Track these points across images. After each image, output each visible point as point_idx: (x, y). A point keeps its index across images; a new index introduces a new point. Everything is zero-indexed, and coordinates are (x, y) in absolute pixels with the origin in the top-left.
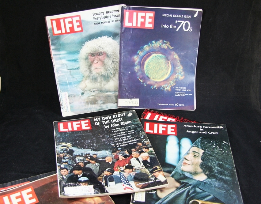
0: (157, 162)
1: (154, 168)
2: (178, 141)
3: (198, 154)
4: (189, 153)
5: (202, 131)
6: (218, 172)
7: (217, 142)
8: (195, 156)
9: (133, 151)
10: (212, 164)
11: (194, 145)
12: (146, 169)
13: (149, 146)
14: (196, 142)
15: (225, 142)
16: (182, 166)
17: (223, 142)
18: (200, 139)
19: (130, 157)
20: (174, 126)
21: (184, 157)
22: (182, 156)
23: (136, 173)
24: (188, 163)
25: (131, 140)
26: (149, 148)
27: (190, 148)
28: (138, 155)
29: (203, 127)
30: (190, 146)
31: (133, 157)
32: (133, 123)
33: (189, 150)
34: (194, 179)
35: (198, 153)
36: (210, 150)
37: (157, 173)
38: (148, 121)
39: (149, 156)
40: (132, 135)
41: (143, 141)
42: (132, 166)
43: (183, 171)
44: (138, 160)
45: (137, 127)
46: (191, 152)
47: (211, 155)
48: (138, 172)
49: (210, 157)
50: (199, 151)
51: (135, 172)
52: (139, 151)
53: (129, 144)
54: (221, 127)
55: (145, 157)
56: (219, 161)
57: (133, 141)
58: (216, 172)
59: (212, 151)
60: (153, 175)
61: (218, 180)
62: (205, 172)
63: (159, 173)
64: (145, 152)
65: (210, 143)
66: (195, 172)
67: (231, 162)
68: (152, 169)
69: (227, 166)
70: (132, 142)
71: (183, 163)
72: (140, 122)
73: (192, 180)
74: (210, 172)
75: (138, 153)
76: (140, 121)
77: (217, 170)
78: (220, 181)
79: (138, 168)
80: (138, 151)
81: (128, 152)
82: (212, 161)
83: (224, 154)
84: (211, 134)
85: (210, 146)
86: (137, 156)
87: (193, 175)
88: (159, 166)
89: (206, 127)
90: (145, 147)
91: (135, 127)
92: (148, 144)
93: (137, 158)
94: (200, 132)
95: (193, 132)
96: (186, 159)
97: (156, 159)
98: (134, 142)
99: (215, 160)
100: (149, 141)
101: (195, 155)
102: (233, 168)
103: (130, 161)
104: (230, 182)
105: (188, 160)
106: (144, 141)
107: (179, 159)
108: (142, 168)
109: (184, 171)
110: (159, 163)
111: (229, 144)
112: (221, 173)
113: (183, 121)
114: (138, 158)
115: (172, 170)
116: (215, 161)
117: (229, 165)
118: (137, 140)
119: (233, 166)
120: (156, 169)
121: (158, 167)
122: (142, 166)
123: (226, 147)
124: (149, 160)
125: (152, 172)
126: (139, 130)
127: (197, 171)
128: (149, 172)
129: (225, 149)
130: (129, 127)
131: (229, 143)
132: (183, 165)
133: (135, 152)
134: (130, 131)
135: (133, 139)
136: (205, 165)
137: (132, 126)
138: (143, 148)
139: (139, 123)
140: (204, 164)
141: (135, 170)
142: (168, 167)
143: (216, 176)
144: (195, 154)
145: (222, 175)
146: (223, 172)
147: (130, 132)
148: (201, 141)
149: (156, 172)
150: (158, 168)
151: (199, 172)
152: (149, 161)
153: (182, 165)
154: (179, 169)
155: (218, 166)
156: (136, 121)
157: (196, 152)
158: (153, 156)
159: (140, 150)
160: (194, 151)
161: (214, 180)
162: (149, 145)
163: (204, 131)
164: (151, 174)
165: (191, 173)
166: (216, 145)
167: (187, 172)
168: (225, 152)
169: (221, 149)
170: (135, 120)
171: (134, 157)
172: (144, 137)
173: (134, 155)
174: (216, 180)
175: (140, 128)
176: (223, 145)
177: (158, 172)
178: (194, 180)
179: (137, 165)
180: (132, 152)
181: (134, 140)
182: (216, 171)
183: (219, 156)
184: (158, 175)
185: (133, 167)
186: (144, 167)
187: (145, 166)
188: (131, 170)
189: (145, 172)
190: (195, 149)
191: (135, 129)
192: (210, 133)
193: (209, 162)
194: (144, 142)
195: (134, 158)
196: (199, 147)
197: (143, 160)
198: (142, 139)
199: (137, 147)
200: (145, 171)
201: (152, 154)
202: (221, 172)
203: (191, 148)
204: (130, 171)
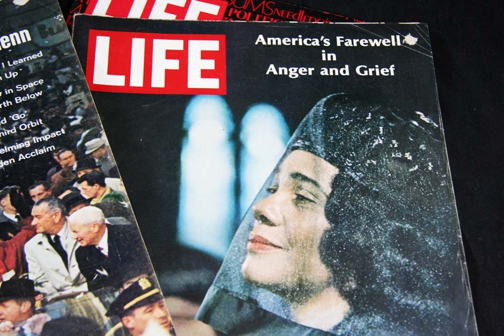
0: (141, 254)
1: (126, 286)
2: (232, 126)
3: (314, 189)
4: (277, 186)
5: (329, 64)
6: (393, 279)
7: (392, 119)
8: (300, 198)
9: (36, 200)
10: (369, 237)
11: (297, 139)
12: (91, 295)
13: (105, 168)
14: (305, 125)
15: (423, 117)
16: (249, 257)
17: (417, 118)
18: (319, 107)
19: (23, 232)
20: (213, 45)
21: (254, 208)
22: (247, 202)
23: (49, 319)
24: (271, 239)
25: (28, 133)
26: (108, 181)
27: (281, 160)
28: (57, 220)
29: (333, 42)
30: (282, 149)
31: (36, 233)
32: (39, 40)
33: (277, 170)
34: (295, 324)
35: (315, 183)
36: (363, 162)
37: (139, 312)
38: (103, 25)
39: (107, 221)
40: (34, 109)
41: (79, 143)
42: (31, 284)
43: (249, 283)
44: (57, 245)
45: (55, 63)
46: (284, 178)
47: (365, 191)
48: (57, 315)
49: (363, 201)
50: (316, 173)
51: (42, 315)
52: (61, 197)
53: (21, 157)
54: (411, 40)
55: (86, 230)
56: (401, 220)
57: (36, 140)
58: (385, 280)
59: (371, 164)
60: (120, 325)
61: (395, 320)
62: (343, 282)
63: (148, 315)
64: (87, 202)
65: (364, 124)
66: (300, 285)
67: (445, 219)
68: (117, 294)
69: (430, 242)
70: (34, 146)
71: (253, 241)
72: (66, 35)
73: (287, 328)
74: (363, 280)
75: (58, 210)
76: (67, 31)
77: (393, 266)
78: (402, 324)
79: (57, 294)
80: (57, 193)
81: (13, 204)
82: (371, 221)
83: (418, 178)
84: (368, 76)
85: (365, 139)
86: (54, 224)
87: (292, 300)
88: (150, 274)
89: (349, 43)
90: (89, 171)
91: (47, 65)
92: (100, 158)
93: (53, 237)
94: (324, 72)
95: (293, 73)
96: (264, 220)
97: (135, 235)
98: (40, 145)
99: (383, 215)
100: (104, 139)
101: (301, 193)
102: (454, 249)
103: (23, 255)
104: (442, 326)
105: (272, 225)
106: (88, 138)
107: (236, 224)
108: (76, 289)
109: (256, 283)
110: (146, 260)
111: (441, 124)
112: (408, 282)
113: (253, 18)
114: (57, 238)
115: (205, 282)
116: (381, 221)
117: (438, 236)
118: (54, 135)
119: (455, 238)
120: (136, 290)
121: (144, 283)
122: (76, 283)
123: (429, 144)
124: (103, 244)
125: (116, 311)
126: (62, 80)
127: (310, 277)
128: (103, 311)
129: (424, 153)
130: (21, 61)
131: (440, 120)
132: (253, 252)
133: (44, 206)
134: (24, 88)
135: (38, 131)
136: (340, 244)
137: (34, 57)
138: (80, 181)
139: (64, 43)
140: (339, 236)
141: (44, 303)
142: (189, 268)
143: (385, 297)
144: (300, 188)
145: (411, 291)
146: (414, 274)
147: (22, 94)
148: (327, 115)
149: (132, 308)
150: (144, 288)
151: (317, 281)
152: (105, 252)
153: (246, 253)
154: (233, 274)
155: (394, 246)
156: (51, 32)
157: (305, 178)
158: (121, 221)
159: (68, 192)
160: (296, 175)
161: (378, 319)
162: (106, 160)
163: (339, 64)
164: (113, 324)
165: (283, 293)
166: (388, 136)
167: (268, 287)
168: (423, 166)
169: (408, 156)
170: (44, 27)
171: (40, 229)
172: (85, 116)
173: (41, 221)
174: (387, 318)
175: (68, 69)
176: (416, 132)
177: (144, 308)
178: (295, 330)
179: (54, 274)
180: (32, 203)
181: (39, 135)
182: (386, 273)
183: (399, 190)
184: (145, 323)
185: (37, 288)
186: (85, 287)
187: (89, 279)
188: (26, 306)
189: (85, 314)
190: (302, 160)
191: (47, 72)
192: (362, 70)
193: (360, 224)
194: (83, 145)
195: (39, 237)
196: (320, 148)
197: (79, 244)
198: (76, 127)
199: (56, 177)
200: (89, 309)
201: (117, 215)
202: (407, 274)
203: (285, 156)
204: (20, 314)
